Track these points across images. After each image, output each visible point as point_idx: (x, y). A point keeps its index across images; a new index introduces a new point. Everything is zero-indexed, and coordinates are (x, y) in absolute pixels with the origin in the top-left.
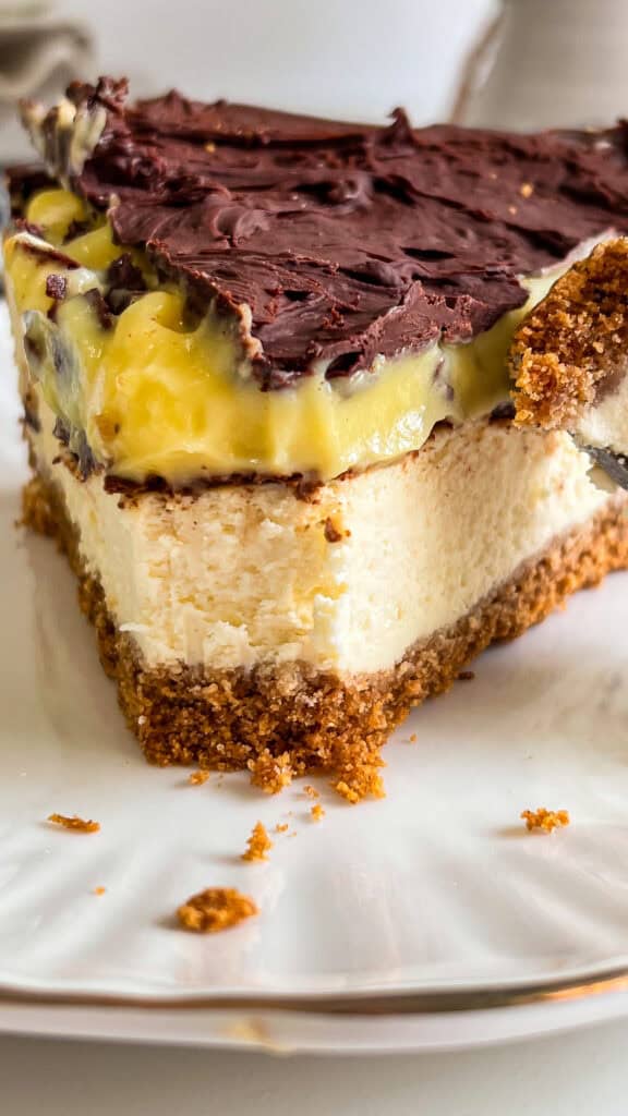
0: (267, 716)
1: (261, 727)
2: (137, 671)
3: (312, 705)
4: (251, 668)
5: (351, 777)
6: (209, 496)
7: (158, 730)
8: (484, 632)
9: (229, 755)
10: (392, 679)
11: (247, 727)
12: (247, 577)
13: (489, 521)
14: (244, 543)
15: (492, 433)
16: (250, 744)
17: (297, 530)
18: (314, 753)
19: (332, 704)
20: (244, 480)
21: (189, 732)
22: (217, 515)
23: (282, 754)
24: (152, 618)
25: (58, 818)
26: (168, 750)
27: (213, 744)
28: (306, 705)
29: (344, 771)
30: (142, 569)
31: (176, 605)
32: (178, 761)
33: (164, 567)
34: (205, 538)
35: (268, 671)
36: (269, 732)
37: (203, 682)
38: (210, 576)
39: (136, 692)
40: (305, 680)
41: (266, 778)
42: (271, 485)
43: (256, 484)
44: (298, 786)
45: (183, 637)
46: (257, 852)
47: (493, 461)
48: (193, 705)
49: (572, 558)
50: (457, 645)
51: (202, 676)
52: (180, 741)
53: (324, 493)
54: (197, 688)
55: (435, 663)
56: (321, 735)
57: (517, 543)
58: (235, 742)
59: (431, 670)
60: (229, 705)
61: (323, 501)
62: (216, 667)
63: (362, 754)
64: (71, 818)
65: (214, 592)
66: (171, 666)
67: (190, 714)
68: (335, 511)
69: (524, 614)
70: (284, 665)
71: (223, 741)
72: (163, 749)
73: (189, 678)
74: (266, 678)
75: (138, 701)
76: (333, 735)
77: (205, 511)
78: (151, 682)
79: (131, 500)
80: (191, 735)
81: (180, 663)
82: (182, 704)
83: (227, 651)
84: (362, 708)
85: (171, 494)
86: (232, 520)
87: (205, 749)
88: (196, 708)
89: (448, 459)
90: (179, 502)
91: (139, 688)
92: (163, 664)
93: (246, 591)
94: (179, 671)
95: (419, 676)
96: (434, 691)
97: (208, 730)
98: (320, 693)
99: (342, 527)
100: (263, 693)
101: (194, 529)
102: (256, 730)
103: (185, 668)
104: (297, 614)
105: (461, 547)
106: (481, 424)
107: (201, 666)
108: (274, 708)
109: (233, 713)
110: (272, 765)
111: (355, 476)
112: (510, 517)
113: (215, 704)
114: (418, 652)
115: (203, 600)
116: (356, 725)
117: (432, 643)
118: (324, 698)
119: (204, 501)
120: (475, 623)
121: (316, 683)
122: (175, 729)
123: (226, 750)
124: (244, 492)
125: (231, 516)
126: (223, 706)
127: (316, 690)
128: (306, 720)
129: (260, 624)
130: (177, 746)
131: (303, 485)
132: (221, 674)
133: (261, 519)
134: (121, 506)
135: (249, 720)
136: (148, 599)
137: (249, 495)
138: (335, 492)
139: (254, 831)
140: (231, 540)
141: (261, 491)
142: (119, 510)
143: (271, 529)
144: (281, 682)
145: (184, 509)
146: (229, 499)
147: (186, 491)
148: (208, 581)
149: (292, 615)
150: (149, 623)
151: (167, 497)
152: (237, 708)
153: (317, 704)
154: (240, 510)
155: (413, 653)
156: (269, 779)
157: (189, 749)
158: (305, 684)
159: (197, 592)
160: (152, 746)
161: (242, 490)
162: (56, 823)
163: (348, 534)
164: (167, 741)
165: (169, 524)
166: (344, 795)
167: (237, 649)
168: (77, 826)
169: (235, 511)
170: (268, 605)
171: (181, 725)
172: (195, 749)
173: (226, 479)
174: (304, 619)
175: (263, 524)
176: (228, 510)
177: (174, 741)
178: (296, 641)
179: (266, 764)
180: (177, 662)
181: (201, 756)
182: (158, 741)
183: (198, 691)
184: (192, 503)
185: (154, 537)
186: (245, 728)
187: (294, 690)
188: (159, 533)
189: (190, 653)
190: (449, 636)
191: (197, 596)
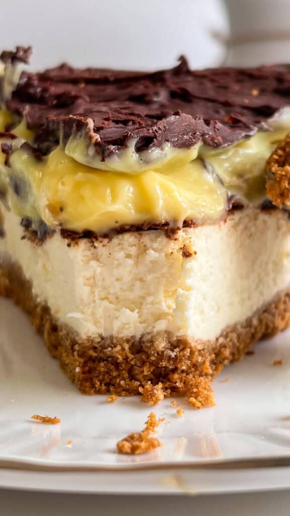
0: (148, 364)
1: (145, 370)
2: (74, 343)
3: (173, 356)
4: (140, 336)
5: (197, 395)
6: (118, 238)
7: (87, 375)
8: (259, 329)
9: (128, 387)
10: (214, 346)
11: (137, 371)
12: (138, 283)
13: (260, 266)
14: (136, 264)
15: (263, 217)
16: (138, 380)
17: (166, 255)
18: (174, 385)
19: (184, 356)
20: (137, 228)
21: (104, 375)
22: (122, 249)
23: (157, 384)
24: (85, 310)
25: (37, 417)
26: (93, 386)
27: (118, 381)
28: (170, 356)
29: (192, 393)
30: (80, 281)
31: (98, 301)
32: (99, 392)
33: (92, 281)
34: (116, 262)
35: (149, 337)
36: (149, 373)
37: (113, 346)
38: (117, 284)
39: (73, 356)
40: (169, 342)
41: (150, 397)
42: (152, 231)
43: (144, 230)
44: (168, 402)
45: (102, 321)
46: (151, 428)
47: (263, 232)
48: (106, 360)
50: (246, 333)
51: (112, 342)
52: (99, 381)
53: (181, 234)
54: (110, 349)
55: (236, 341)
56: (178, 374)
57: (275, 280)
58: (131, 380)
59: (234, 345)
60: (127, 358)
61: (180, 238)
62: (121, 336)
63: (202, 383)
64: (45, 416)
65: (119, 293)
66: (95, 338)
67: (105, 364)
68: (188, 242)
70: (158, 333)
71: (124, 380)
72: (90, 386)
73: (105, 343)
74: (148, 341)
75: (75, 360)
76: (184, 374)
77: (116, 246)
78: (83, 348)
79: (74, 242)
80: (106, 376)
81: (99, 335)
82: (100, 360)
83: (127, 326)
84: (200, 359)
85: (97, 239)
86: (131, 251)
87: (113, 385)
88: (108, 362)
89: (241, 227)
90: (101, 242)
91: (76, 353)
92: (90, 337)
93: (137, 292)
94: (99, 340)
95: (228, 346)
96: (234, 360)
97: (115, 374)
98: (177, 349)
100: (146, 350)
101: (109, 257)
102: (143, 372)
103: (102, 338)
104: (167, 304)
105: (248, 277)
106: (258, 211)
107: (112, 337)
108: (153, 358)
109: (129, 363)
110: (153, 390)
111: (196, 227)
112: (271, 266)
113: (120, 357)
114: (227, 334)
115: (112, 298)
116: (196, 370)
117: (234, 329)
118: (180, 352)
119: (115, 241)
120: (255, 322)
121: (175, 343)
122: (96, 375)
123: (126, 385)
124: (138, 235)
125: (130, 248)
126: (124, 359)
127: (175, 348)
128: (170, 365)
129: (145, 310)
130: (98, 383)
131: (167, 229)
132: (123, 340)
133: (145, 251)
134: (69, 245)
135: (138, 366)
136: (82, 300)
137: (140, 236)
138: (186, 235)
139: (149, 417)
140: (130, 262)
141: (146, 234)
142: (67, 247)
143: (152, 254)
144: (156, 343)
145: (104, 246)
146: (129, 239)
147: (105, 236)
148: (116, 288)
149: (163, 303)
150: (83, 313)
151: (94, 240)
152: (132, 360)
153: (175, 356)
154: (135, 245)
155: (225, 333)
156: (152, 397)
157: (105, 385)
158: (169, 344)
159: (109, 293)
160: (84, 384)
161: (136, 234)
162: (36, 420)
163: (195, 253)
164: (92, 381)
165: (95, 256)
166: (194, 405)
167: (132, 325)
168: (47, 421)
169: (132, 246)
170: (150, 299)
171: (100, 372)
172: (107, 385)
173: (127, 227)
174: (169, 307)
175: (147, 252)
176: (128, 246)
177: (96, 381)
178: (165, 319)
179: (150, 389)
180: (98, 335)
181: (112, 388)
182: (88, 381)
183: (110, 351)
184: (109, 242)
185: (87, 262)
186: (136, 371)
187: (164, 348)
188: (90, 260)
189: (105, 330)
190: (242, 327)
191: (110, 296)
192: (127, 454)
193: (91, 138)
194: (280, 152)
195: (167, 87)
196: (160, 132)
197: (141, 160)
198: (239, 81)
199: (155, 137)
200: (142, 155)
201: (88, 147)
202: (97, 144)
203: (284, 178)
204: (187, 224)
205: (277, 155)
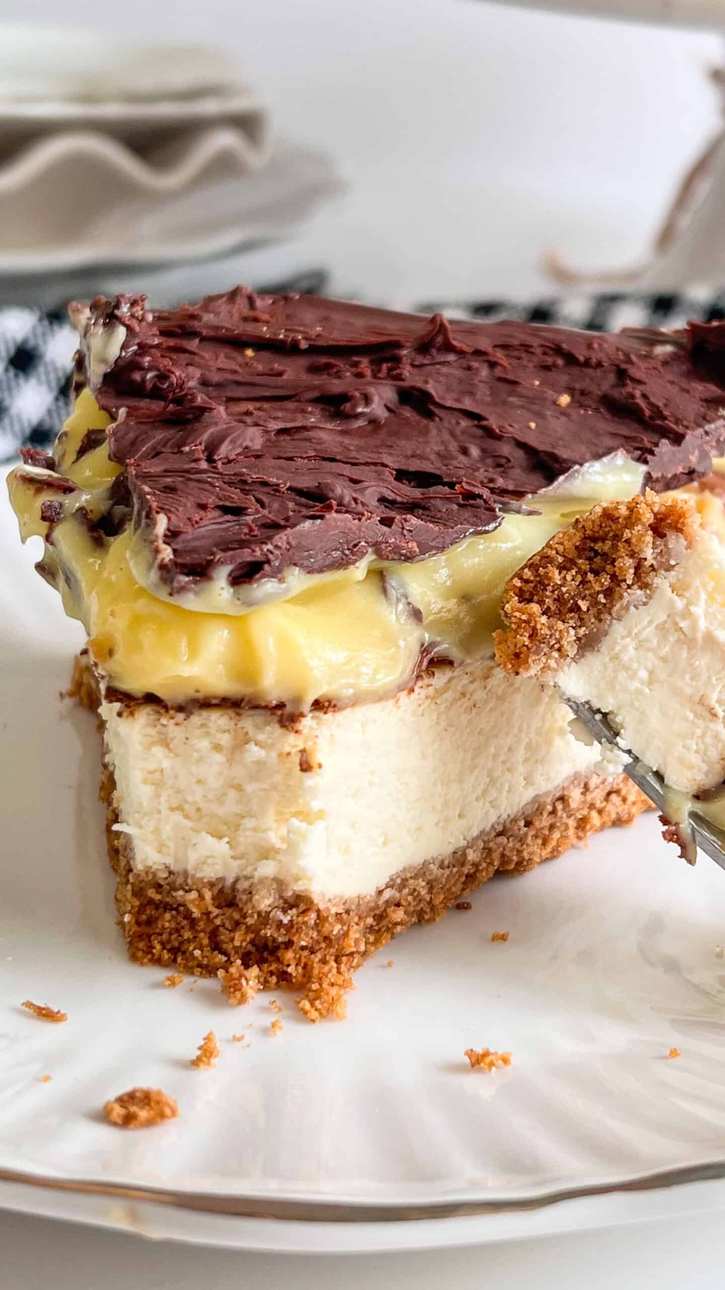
0: (244, 927)
1: (236, 937)
2: (129, 869)
3: (285, 921)
4: (232, 880)
5: (315, 997)
6: (200, 715)
7: (144, 929)
8: (484, 865)
9: (205, 962)
10: (373, 905)
11: (224, 936)
12: (232, 794)
13: (495, 757)
14: (230, 761)
16: (225, 953)
17: (280, 755)
18: (285, 969)
19: (305, 923)
20: (233, 704)
21: (171, 934)
22: (207, 734)
23: (253, 966)
24: (143, 822)
25: (29, 1005)
26: (149, 950)
27: (191, 948)
28: (281, 921)
29: (310, 990)
30: (136, 775)
31: (165, 812)
32: (157, 962)
33: (157, 776)
34: (195, 754)
35: (246, 884)
36: (244, 944)
37: (186, 888)
38: (199, 791)
39: (127, 889)
40: (281, 897)
41: (232, 989)
42: (256, 712)
43: (244, 708)
44: (264, 999)
45: (171, 844)
46: (205, 1059)
47: (503, 698)
48: (176, 909)
50: (451, 875)
51: (186, 882)
52: (161, 943)
53: (307, 723)
54: (181, 893)
55: (423, 892)
56: (293, 952)
57: (528, 778)
58: (212, 950)
59: (418, 899)
60: (208, 913)
61: (305, 731)
62: (199, 875)
63: (330, 976)
64: (43, 1006)
65: (201, 805)
66: (158, 870)
67: (173, 917)
68: (311, 743)
69: (533, 849)
70: (262, 881)
71: (201, 947)
72: (145, 949)
73: (174, 883)
74: (244, 891)
75: (127, 900)
76: (306, 953)
77: (196, 728)
78: (140, 882)
79: (130, 710)
80: (173, 937)
81: (166, 867)
82: (167, 907)
83: (209, 861)
84: (337, 929)
85: (166, 708)
86: (221, 740)
87: (184, 953)
88: (179, 912)
89: (449, 695)
90: (172, 718)
91: (129, 887)
92: (151, 867)
93: (231, 806)
94: (165, 875)
95: (403, 902)
96: (419, 923)
97: (187, 935)
98: (295, 911)
99: (314, 761)
100: (241, 906)
101: (185, 744)
102: (232, 940)
103: (171, 873)
104: (275, 834)
105: (461, 780)
107: (186, 873)
108: (250, 921)
109: (212, 922)
110: (241, 976)
111: (340, 709)
112: (521, 753)
113: (194, 910)
114: (405, 880)
115: (190, 810)
116: (330, 945)
117: (421, 871)
118: (298, 916)
119: (196, 719)
120: (473, 855)
121: (291, 901)
122: (158, 931)
123: (203, 957)
124: (233, 715)
125: (219, 736)
126: (202, 914)
127: (291, 907)
128: (279, 936)
129: (241, 839)
130: (158, 947)
131: (282, 715)
132: (203, 882)
133: (247, 742)
134: (120, 714)
135: (227, 929)
136: (141, 804)
137: (237, 718)
138: (318, 724)
139: (205, 1039)
140: (218, 758)
141: (247, 716)
142: (118, 718)
143: (254, 752)
144: (257, 897)
145: (177, 724)
146: (218, 719)
147: (180, 709)
148: (196, 795)
149: (272, 834)
150: (141, 827)
151: (162, 712)
152: (217, 916)
153: (291, 921)
154: (229, 731)
155: (399, 881)
156: (235, 990)
157: (169, 951)
158: (281, 901)
159: (186, 801)
160: (135, 945)
161: (231, 712)
162: (27, 1010)
163: (320, 766)
164: (150, 941)
165: (163, 737)
166: (306, 1013)
167: (219, 860)
168: (46, 1015)
169: (225, 732)
170: (249, 823)
171: (163, 928)
172: (175, 951)
173: (214, 702)
174: (280, 839)
175: (248, 746)
176: (217, 731)
178: (274, 859)
179: (236, 975)
180: (164, 867)
181: (179, 960)
182: (143, 940)
183: (181, 896)
184: (185, 720)
185: (148, 747)
186: (222, 937)
187: (269, 906)
188: (153, 744)
189: (176, 860)
190: (441, 867)
191: (186, 806)
192: (115, 1124)
193: (157, 551)
194: (527, 574)
195: (398, 377)
196: (277, 552)
197: (238, 599)
198: (544, 369)
199: (268, 562)
200: (241, 591)
201: (150, 567)
202: (163, 567)
203: (523, 625)
204: (318, 705)
205: (521, 578)
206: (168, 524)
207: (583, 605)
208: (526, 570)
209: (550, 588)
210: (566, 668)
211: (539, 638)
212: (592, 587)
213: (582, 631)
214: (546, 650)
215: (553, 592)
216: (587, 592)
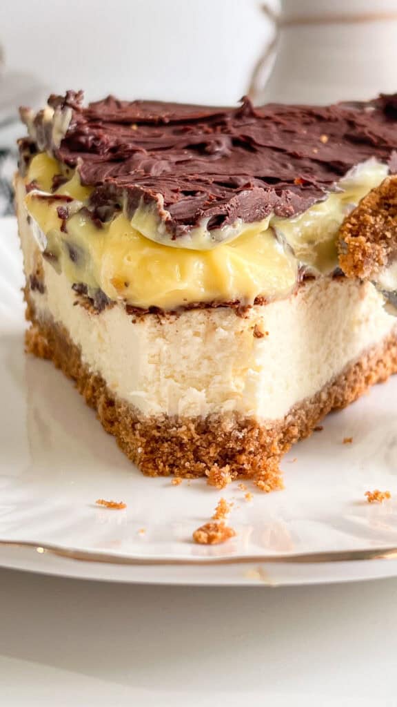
0: (214, 445)
1: (211, 451)
2: (135, 422)
3: (241, 437)
4: (206, 416)
5: (266, 478)
6: (185, 315)
7: (150, 456)
8: (328, 403)
9: (192, 469)
10: (282, 425)
12: (206, 362)
13: (331, 337)
14: (205, 342)
15: (334, 285)
16: (204, 462)
17: (236, 334)
18: (241, 467)
19: (252, 437)
20: (207, 306)
21: (168, 456)
22: (190, 326)
23: (224, 465)
24: (149, 388)
25: (102, 502)
26: (156, 467)
27: (182, 462)
28: (237, 437)
29: (261, 475)
30: (145, 358)
31: (163, 380)
32: (162, 474)
33: (157, 358)
34: (183, 340)
35: (216, 417)
36: (215, 454)
37: (177, 426)
38: (184, 363)
39: (134, 434)
40: (237, 422)
41: (217, 480)
42: (222, 308)
43: (213, 307)
44: (235, 485)
45: (167, 400)
46: (222, 514)
47: (333, 301)
48: (170, 440)
49: (373, 363)
50: (316, 408)
51: (177, 422)
52: (162, 462)
53: (251, 312)
54: (175, 429)
55: (304, 418)
56: (245, 455)
57: (345, 350)
58: (196, 462)
59: (302, 422)
60: (193, 438)
61: (251, 317)
62: (186, 416)
63: (270, 465)
64: (109, 501)
65: (185, 372)
66: (159, 417)
67: (169, 445)
68: (259, 321)
69: (349, 395)
70: (226, 414)
71: (188, 461)
72: (153, 467)
73: (169, 423)
74: (215, 422)
75: (137, 439)
76: (252, 456)
77: (183, 324)
78: (145, 427)
79: (140, 318)
80: (170, 458)
82: (164, 440)
83: (193, 406)
84: (268, 440)
85: (163, 315)
86: (199, 329)
87: (177, 466)
88: (172, 442)
89: (312, 298)
90: (168, 319)
91: (137, 432)
92: (154, 416)
93: (205, 370)
94: (163, 419)
95: (296, 424)
96: (302, 437)
97: (179, 455)
98: (245, 430)
99: (264, 330)
100: (213, 431)
101: (176, 335)
102: (209, 453)
103: (167, 418)
104: (235, 383)
105: (317, 350)
106: (328, 279)
107: (177, 417)
108: (220, 439)
109: (195, 444)
110: (220, 472)
111: (268, 303)
112: (341, 335)
113: (185, 437)
114: (296, 411)
115: (178, 376)
116: (264, 451)
117: (302, 406)
118: (248, 433)
119: (183, 318)
120: (324, 396)
121: (243, 424)
122: (159, 455)
123: (191, 466)
124: (206, 312)
125: (199, 326)
126: (189, 440)
127: (243, 428)
128: (237, 446)
129: (212, 390)
130: (162, 464)
131: (238, 308)
132: (189, 420)
133: (215, 328)
134: (134, 322)
135: (204, 447)
136: (146, 378)
137: (209, 314)
138: (257, 312)
139: (219, 504)
140: (199, 340)
141: (215, 312)
142: (133, 324)
143: (222, 333)
144: (225, 423)
145: (171, 323)
146: (197, 316)
147: (173, 313)
148: (182, 366)
149: (232, 383)
150: (146, 391)
151: (160, 316)
152: (197, 441)
153: (244, 437)
154: (204, 323)
155: (293, 411)
156: (219, 480)
157: (169, 466)
158: (237, 425)
159: (174, 371)
160: (146, 465)
161: (205, 311)
162: (100, 505)
163: (267, 334)
164: (155, 463)
165: (161, 332)
166: (262, 488)
167: (199, 405)
168: (112, 506)
169: (201, 323)
170: (218, 378)
171: (163, 453)
172: (171, 466)
173: (196, 305)
174: (237, 387)
175: (217, 330)
176: (197, 323)
177: (159, 462)
178: (233, 399)
179: (217, 472)
180: (162, 414)
181: (176, 470)
182: (149, 463)
183: (174, 431)
184: (176, 319)
185: (153, 339)
186: (202, 452)
187: (231, 428)
188: (156, 337)
189: (170, 410)
190: (311, 403)
191: (175, 374)
192: (203, 543)
193: (161, 215)
194: (354, 220)
195: (229, 132)
196: (232, 209)
197: (213, 238)
198: (306, 124)
199: (228, 215)
200: (214, 233)
201: (158, 224)
202: (168, 222)
203: (357, 249)
204: (258, 301)
205: (350, 223)
206: (165, 199)
207: (389, 235)
208: (352, 219)
209: (368, 227)
210: (383, 271)
211: (367, 254)
212: (391, 224)
213: (390, 249)
214: (372, 262)
215: (370, 228)
216: (389, 227)
